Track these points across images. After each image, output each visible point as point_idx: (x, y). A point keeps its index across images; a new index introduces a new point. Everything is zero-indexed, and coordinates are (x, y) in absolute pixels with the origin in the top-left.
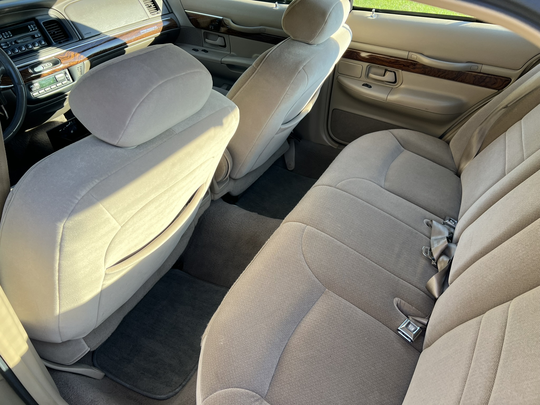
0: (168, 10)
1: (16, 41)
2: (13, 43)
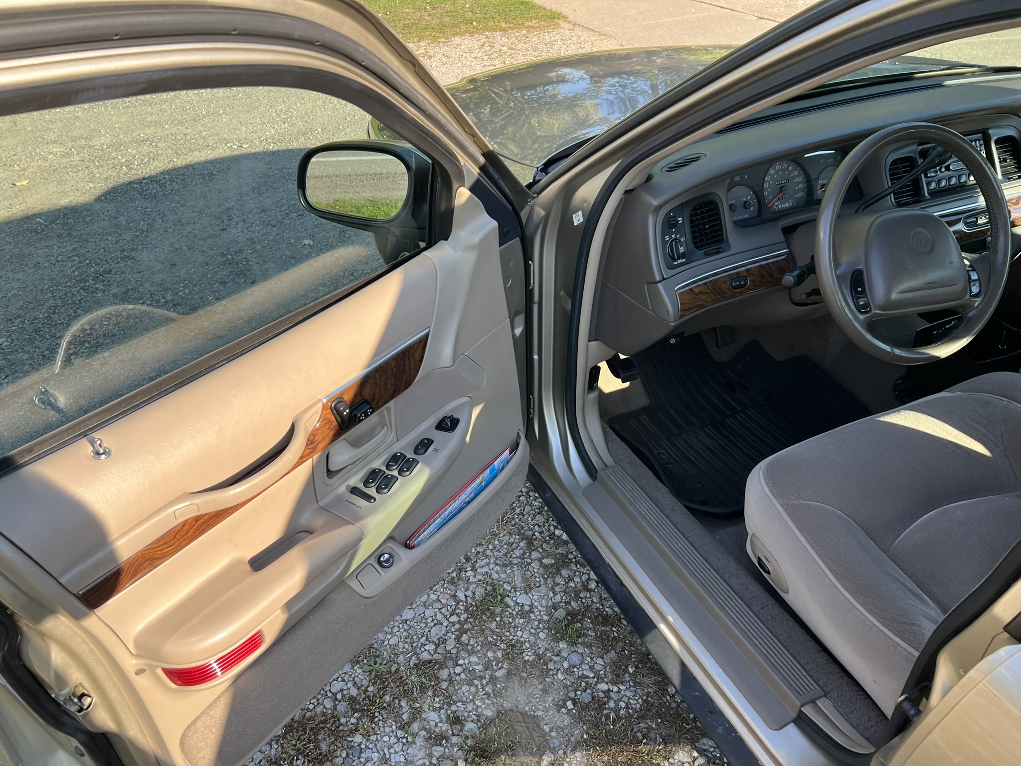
1: (949, 166)
2: (943, 170)
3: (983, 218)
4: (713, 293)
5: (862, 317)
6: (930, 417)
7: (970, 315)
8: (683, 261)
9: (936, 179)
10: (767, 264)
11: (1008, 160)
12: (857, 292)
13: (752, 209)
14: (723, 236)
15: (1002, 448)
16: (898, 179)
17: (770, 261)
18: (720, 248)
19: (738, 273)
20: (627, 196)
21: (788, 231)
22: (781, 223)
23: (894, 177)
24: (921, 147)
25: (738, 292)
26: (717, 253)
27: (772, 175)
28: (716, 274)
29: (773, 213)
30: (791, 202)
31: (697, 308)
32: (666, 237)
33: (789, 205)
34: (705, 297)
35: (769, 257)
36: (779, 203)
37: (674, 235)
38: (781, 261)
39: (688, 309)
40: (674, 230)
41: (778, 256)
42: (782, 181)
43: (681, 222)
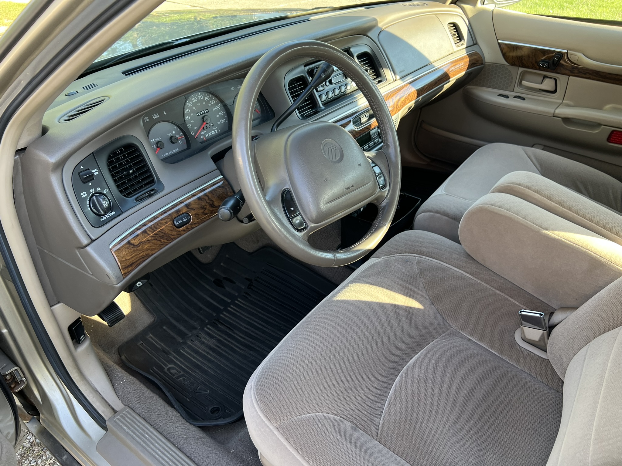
0: (473, 43)
1: (331, 80)
2: (328, 84)
3: (364, 117)
4: (156, 239)
5: (300, 234)
6: (371, 286)
7: (384, 204)
8: (112, 214)
9: (325, 92)
10: (205, 195)
11: (369, 70)
12: (291, 212)
13: (180, 142)
14: (153, 177)
15: (427, 297)
16: (298, 96)
17: (207, 191)
18: (153, 190)
19: (178, 211)
20: (21, 155)
21: (218, 158)
22: (209, 153)
23: (295, 96)
24: (307, 68)
25: (183, 230)
26: (150, 196)
27: (191, 108)
28: (155, 218)
29: (202, 143)
30: (216, 129)
31: (142, 260)
32: (82, 194)
33: (215, 132)
34: (148, 246)
35: (205, 188)
36: (205, 132)
37: (93, 189)
38: (218, 189)
39: (131, 265)
40: (90, 184)
41: (214, 185)
42: (202, 111)
43: (97, 173)
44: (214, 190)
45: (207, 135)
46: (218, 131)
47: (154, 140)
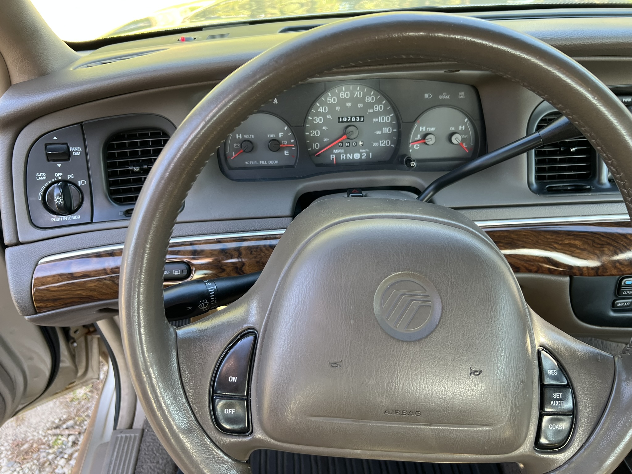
8: (74, 218)
13: (286, 153)
27: (331, 106)
29: (329, 164)
30: (366, 152)
31: (77, 300)
32: (37, 175)
33: (361, 156)
34: (95, 286)
35: (247, 238)
36: (341, 151)
37: (61, 174)
38: (266, 249)
39: (55, 300)
40: (59, 165)
41: (266, 239)
42: (351, 117)
43: (79, 154)
44: (257, 248)
45: (343, 157)
46: (368, 156)
47: (241, 136)
